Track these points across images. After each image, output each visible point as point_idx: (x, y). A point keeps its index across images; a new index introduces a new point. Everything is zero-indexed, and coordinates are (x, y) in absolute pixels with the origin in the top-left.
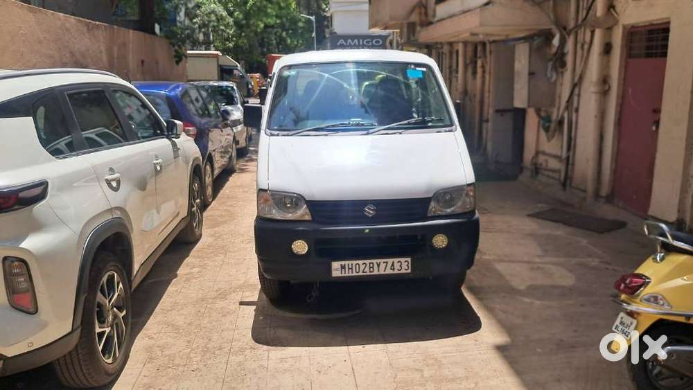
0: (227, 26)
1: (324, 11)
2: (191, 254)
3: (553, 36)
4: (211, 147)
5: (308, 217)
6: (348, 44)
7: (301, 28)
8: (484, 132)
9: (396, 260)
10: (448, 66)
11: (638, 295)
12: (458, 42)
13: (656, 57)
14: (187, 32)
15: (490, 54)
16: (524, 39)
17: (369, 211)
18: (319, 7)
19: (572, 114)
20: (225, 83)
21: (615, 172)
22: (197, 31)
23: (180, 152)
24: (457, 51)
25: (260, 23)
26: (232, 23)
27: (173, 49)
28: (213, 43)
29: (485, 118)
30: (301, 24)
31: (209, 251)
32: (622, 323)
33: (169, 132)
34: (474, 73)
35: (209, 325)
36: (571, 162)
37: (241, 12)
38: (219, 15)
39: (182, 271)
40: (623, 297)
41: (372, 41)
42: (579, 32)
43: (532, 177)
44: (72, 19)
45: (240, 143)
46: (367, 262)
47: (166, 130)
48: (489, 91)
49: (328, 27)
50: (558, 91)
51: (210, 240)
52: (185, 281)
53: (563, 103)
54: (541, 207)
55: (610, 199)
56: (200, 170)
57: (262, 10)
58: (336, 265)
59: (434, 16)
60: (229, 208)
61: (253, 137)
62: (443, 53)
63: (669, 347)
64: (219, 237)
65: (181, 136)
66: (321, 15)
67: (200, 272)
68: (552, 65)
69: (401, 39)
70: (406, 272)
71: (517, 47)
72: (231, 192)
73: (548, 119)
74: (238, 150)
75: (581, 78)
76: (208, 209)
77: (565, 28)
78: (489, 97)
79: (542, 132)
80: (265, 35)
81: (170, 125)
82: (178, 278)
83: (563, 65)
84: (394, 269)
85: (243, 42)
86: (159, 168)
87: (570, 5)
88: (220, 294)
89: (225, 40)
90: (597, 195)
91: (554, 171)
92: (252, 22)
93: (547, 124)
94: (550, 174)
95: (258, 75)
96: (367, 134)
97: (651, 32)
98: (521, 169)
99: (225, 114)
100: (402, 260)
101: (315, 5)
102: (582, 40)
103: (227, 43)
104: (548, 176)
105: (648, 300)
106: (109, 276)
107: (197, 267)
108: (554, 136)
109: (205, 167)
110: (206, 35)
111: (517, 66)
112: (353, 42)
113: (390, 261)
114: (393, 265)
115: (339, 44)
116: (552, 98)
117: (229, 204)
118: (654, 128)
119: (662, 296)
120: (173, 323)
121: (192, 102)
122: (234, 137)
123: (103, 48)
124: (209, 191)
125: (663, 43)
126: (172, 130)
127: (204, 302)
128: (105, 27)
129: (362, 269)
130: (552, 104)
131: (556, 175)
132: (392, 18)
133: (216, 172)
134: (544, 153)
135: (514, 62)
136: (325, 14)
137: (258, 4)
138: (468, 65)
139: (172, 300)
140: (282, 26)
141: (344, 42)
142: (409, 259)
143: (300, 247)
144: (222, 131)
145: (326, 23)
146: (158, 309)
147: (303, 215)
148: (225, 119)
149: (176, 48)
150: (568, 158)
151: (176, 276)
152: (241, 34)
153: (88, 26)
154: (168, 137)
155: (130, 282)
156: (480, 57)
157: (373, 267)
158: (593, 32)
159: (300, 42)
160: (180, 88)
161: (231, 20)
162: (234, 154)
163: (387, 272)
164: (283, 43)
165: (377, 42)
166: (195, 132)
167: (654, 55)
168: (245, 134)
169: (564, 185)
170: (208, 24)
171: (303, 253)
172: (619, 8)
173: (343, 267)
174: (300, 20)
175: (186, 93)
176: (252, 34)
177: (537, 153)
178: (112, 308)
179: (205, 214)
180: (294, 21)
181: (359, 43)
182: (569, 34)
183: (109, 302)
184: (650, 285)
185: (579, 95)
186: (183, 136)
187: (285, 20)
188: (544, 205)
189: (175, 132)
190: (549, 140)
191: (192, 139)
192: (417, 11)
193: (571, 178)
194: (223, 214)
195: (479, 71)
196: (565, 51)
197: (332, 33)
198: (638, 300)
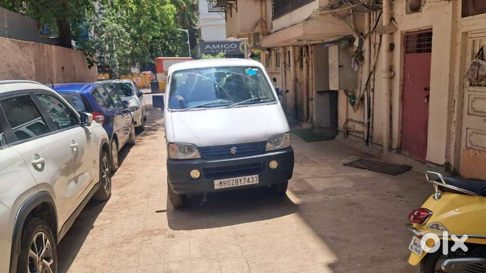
0: (125, 39)
1: (194, 26)
2: (103, 210)
3: (355, 40)
4: (115, 129)
5: (199, 156)
6: (213, 48)
7: (178, 38)
8: (311, 107)
9: (250, 177)
10: (283, 62)
11: (425, 224)
12: (289, 46)
13: (424, 52)
14: (96, 44)
15: (312, 53)
16: (334, 42)
17: (233, 150)
18: (191, 23)
19: (369, 94)
20: (125, 81)
21: (401, 131)
22: (104, 43)
23: (91, 136)
24: (289, 51)
25: (149, 36)
26: (129, 37)
27: (86, 58)
28: (115, 51)
29: (310, 98)
30: (178, 35)
31: (116, 207)
32: (415, 244)
33: (83, 122)
34: (302, 67)
35: (118, 264)
36: (370, 126)
37: (135, 29)
38: (119, 31)
39: (97, 223)
40: (415, 225)
41: (229, 46)
42: (372, 36)
43: (345, 137)
44: (8, 40)
45: (137, 123)
46: (234, 179)
47: (80, 121)
48: (312, 79)
49: (198, 37)
50: (359, 78)
51: (117, 198)
52: (100, 230)
53: (364, 86)
54: (352, 158)
55: (399, 150)
56: (108, 147)
57: (150, 27)
58: (216, 182)
59: (272, 28)
60: (131, 172)
61: (147, 118)
62: (279, 53)
63: (449, 260)
64: (124, 195)
65: (92, 124)
66: (192, 28)
67: (111, 223)
68: (355, 59)
69: (250, 44)
70: (256, 183)
71: (329, 48)
72: (131, 160)
73: (353, 97)
74: (136, 129)
75: (375, 68)
76: (115, 174)
77: (362, 34)
78: (312, 83)
79: (350, 106)
80: (154, 44)
81: (83, 117)
82: (95, 228)
83: (362, 59)
84: (249, 182)
85: (138, 50)
86: (75, 149)
87: (365, 18)
88: (126, 239)
89: (124, 49)
90: (390, 148)
91: (360, 133)
92: (143, 35)
93: (353, 101)
94: (357, 134)
95: (149, 72)
96: (228, 108)
97: (420, 35)
98: (337, 132)
99: (125, 104)
100: (254, 176)
101: (188, 22)
102: (374, 42)
103: (126, 51)
104: (356, 136)
105: (432, 227)
106: (38, 235)
107: (109, 219)
108: (358, 108)
109: (112, 143)
110: (111, 46)
111: (330, 61)
112: (216, 46)
113: (247, 177)
114: (249, 180)
115: (206, 48)
116: (356, 82)
117: (131, 169)
118: (426, 100)
119: (442, 224)
120: (91, 264)
121: (100, 96)
122: (133, 120)
123: (32, 60)
124: (115, 160)
125: (428, 42)
126: (85, 120)
127: (114, 247)
128: (33, 44)
129: (231, 183)
130: (356, 87)
131: (361, 135)
132: (242, 31)
133: (120, 146)
134: (352, 120)
135: (328, 59)
136: (195, 27)
137: (147, 22)
138: (297, 61)
139: (89, 246)
140: (166, 37)
141: (210, 47)
142: (257, 176)
143: (195, 174)
144: (123, 116)
145: (196, 34)
146: (79, 255)
147: (196, 156)
148: (125, 107)
149: (88, 57)
150: (369, 123)
151: (92, 227)
152: (136, 45)
153: (20, 45)
154: (82, 125)
155: (56, 237)
156: (305, 56)
157: (237, 182)
158: (381, 36)
159: (179, 48)
160: (91, 88)
161: (128, 35)
162: (133, 131)
163: (246, 184)
164: (166, 49)
165: (233, 46)
166: (103, 118)
167: (423, 51)
168: (141, 116)
169: (367, 142)
170: (112, 38)
171: (197, 177)
172: (397, 20)
173: (221, 183)
174: (178, 33)
175: (95, 91)
176: (144, 44)
177: (347, 120)
178: (41, 260)
179: (112, 178)
180: (174, 34)
181: (220, 47)
182: (365, 38)
183: (39, 256)
184: (433, 216)
185: (374, 80)
186: (94, 124)
187: (167, 32)
188: (354, 157)
189: (87, 121)
190: (355, 111)
191: (100, 125)
192: (260, 25)
193: (372, 137)
194: (127, 177)
195: (305, 65)
196: (363, 50)
197: (201, 41)
198: (425, 228)
